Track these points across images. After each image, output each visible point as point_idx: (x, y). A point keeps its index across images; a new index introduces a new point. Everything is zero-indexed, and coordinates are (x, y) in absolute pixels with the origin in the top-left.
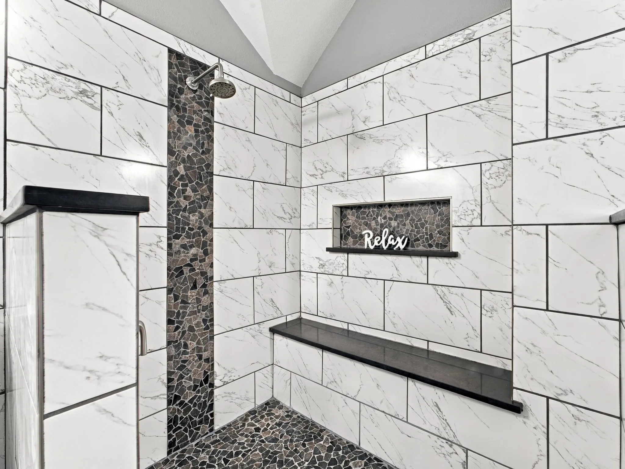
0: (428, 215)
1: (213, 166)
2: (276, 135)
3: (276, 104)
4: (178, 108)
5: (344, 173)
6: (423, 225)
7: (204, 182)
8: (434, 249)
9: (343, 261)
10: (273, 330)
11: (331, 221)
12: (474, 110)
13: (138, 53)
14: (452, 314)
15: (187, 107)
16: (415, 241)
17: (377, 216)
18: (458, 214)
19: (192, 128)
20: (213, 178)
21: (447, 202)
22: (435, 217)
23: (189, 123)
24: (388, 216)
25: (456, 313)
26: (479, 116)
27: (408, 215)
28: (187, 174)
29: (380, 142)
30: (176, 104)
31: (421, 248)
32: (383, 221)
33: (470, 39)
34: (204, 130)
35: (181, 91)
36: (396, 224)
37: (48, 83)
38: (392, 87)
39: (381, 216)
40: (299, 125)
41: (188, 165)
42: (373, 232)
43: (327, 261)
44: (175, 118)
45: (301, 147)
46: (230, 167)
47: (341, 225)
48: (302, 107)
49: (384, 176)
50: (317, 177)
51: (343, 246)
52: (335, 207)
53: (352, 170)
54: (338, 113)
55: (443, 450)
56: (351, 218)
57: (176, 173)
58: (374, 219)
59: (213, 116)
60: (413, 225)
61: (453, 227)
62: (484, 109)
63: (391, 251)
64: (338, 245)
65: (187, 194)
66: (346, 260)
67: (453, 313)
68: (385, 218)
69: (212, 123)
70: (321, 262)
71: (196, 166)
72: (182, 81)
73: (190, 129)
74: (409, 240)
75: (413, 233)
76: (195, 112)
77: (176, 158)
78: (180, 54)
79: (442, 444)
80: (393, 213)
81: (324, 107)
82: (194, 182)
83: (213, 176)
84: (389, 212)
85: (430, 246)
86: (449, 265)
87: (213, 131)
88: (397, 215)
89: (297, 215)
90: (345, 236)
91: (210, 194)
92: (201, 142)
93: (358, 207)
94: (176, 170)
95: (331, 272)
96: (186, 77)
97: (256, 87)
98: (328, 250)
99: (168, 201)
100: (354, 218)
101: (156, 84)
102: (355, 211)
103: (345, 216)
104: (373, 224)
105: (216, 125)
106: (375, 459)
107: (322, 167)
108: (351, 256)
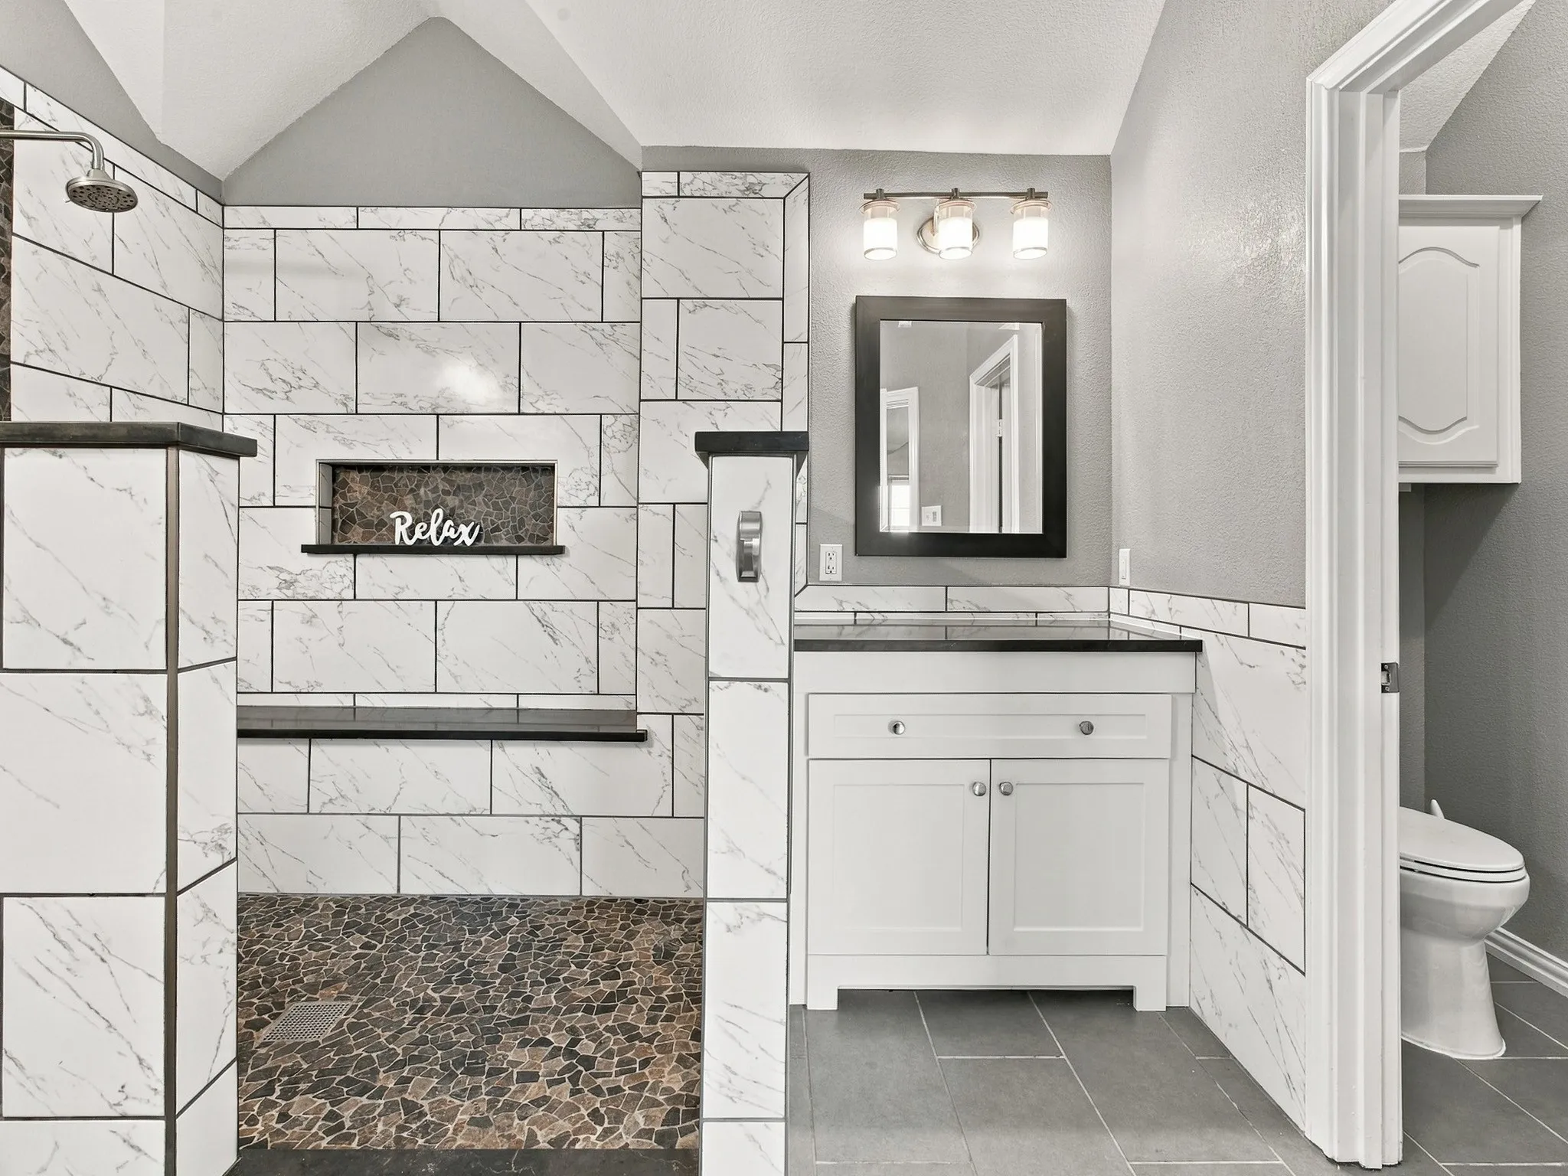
0: (517, 489)
1: (9, 341)
2: (164, 286)
3: (166, 214)
5: (347, 397)
6: (507, 504)
8: (526, 544)
9: (343, 571)
11: (315, 493)
12: (593, 333)
14: (557, 644)
16: (493, 531)
17: (418, 486)
18: (566, 488)
20: (10, 369)
21: (549, 469)
22: (529, 491)
24: (441, 487)
25: (561, 640)
26: (599, 344)
27: (480, 486)
29: (431, 350)
31: (504, 543)
32: (431, 496)
33: (588, 226)
36: (457, 503)
38: (457, 257)
39: (426, 487)
40: (217, 268)
42: (411, 515)
43: (303, 572)
45: (222, 320)
47: (333, 503)
48: (223, 227)
49: (438, 415)
50: (273, 395)
51: (337, 543)
52: (323, 464)
53: (367, 394)
54: (334, 271)
55: (549, 833)
56: (359, 488)
58: (412, 490)
59: (11, 221)
60: (490, 503)
61: (558, 507)
62: (608, 336)
63: (449, 548)
64: (327, 541)
66: (351, 568)
67: (557, 642)
68: (435, 490)
69: (6, 237)
70: (284, 576)
74: (481, 528)
75: (490, 518)
79: (547, 825)
80: (451, 483)
81: (293, 248)
83: (9, 366)
84: (443, 479)
85: (520, 539)
86: (552, 567)
87: (10, 257)
88: (458, 487)
90: (344, 522)
93: (376, 468)
95: (311, 594)
97: (117, 166)
98: (306, 549)
100: (366, 489)
102: (368, 474)
103: (345, 483)
104: (409, 500)
105: (16, 243)
106: (433, 898)
107: (289, 378)
108: (362, 560)
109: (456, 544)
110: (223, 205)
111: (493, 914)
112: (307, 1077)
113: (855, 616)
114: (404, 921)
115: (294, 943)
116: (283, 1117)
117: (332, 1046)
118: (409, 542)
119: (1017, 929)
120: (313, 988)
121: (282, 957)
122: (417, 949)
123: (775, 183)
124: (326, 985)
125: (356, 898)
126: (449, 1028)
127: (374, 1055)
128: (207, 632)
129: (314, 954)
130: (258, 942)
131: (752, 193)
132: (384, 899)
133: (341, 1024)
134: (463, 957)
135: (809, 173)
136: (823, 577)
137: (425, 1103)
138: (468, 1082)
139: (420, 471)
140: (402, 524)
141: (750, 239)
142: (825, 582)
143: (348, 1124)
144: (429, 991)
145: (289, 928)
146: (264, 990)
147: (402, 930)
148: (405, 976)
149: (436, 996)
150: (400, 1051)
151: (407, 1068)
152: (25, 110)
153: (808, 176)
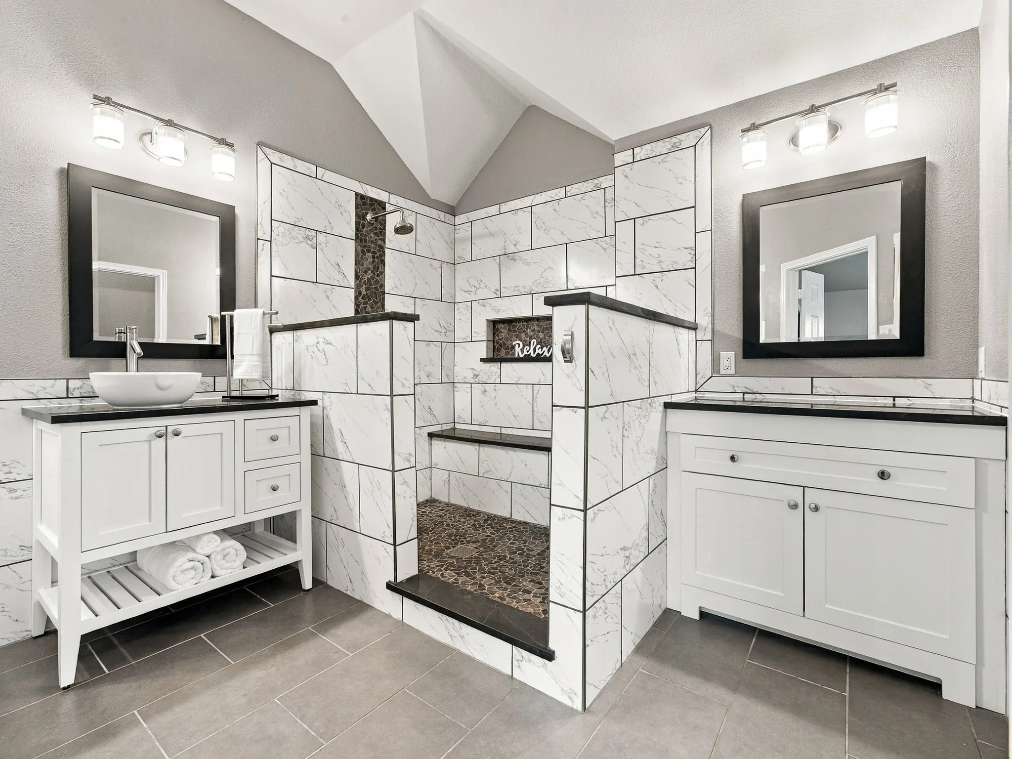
1: (385, 286)
2: (433, 255)
3: (433, 225)
4: (361, 240)
5: (497, 290)
7: (378, 299)
9: (496, 370)
10: (431, 435)
11: (485, 334)
12: (601, 243)
13: (337, 201)
15: (367, 238)
17: (527, 329)
19: (370, 255)
23: (369, 251)
26: (605, 249)
28: (367, 294)
29: (529, 264)
30: (360, 237)
32: (532, 334)
33: (598, 188)
34: (379, 256)
35: (363, 226)
37: (290, 233)
38: (539, 218)
39: (530, 329)
40: (453, 243)
41: (367, 286)
42: (523, 343)
43: (481, 371)
44: (360, 249)
45: (454, 264)
46: (397, 287)
47: (494, 339)
48: (455, 226)
49: (532, 294)
50: (471, 293)
51: (495, 357)
52: (488, 321)
53: (504, 287)
54: (492, 235)
56: (504, 331)
57: (360, 293)
58: (524, 331)
59: (385, 243)
62: (608, 244)
63: (539, 359)
64: (490, 356)
65: (367, 310)
66: (499, 369)
68: (533, 330)
69: (384, 249)
70: (475, 373)
71: (373, 287)
72: (364, 217)
76: (372, 242)
77: (360, 282)
78: (363, 196)
80: (540, 326)
81: (478, 228)
82: (371, 300)
83: (385, 295)
84: (537, 325)
87: (385, 256)
88: (544, 328)
89: (451, 328)
90: (498, 348)
92: (377, 266)
93: (510, 322)
94: (360, 291)
95: (484, 381)
96: (367, 214)
97: (417, 213)
98: (482, 360)
100: (506, 331)
101: (347, 223)
102: (507, 324)
103: (498, 329)
104: (523, 335)
105: (387, 251)
106: (524, 522)
107: (476, 284)
108: (504, 365)
109: (542, 357)
110: (455, 216)
111: (546, 534)
112: (454, 566)
113: (744, 396)
114: (509, 528)
115: (468, 526)
116: (443, 574)
117: (466, 561)
118: (522, 356)
119: (827, 606)
120: (468, 542)
121: (463, 529)
122: (510, 539)
123: (688, 139)
124: (473, 542)
125: (495, 516)
126: (508, 567)
127: (478, 567)
128: (403, 384)
129: (473, 531)
130: (457, 522)
131: (676, 149)
132: (505, 519)
133: (472, 555)
134: (525, 546)
135: (711, 126)
136: (722, 372)
137: (487, 587)
138: (504, 585)
139: (527, 322)
140: (519, 347)
141: (674, 176)
142: (724, 375)
143: (460, 583)
144: (507, 554)
145: (468, 520)
146: (453, 538)
147: (507, 531)
148: (501, 547)
149: (508, 556)
150: (487, 569)
151: (486, 574)
152: (389, 203)
153: (711, 127)
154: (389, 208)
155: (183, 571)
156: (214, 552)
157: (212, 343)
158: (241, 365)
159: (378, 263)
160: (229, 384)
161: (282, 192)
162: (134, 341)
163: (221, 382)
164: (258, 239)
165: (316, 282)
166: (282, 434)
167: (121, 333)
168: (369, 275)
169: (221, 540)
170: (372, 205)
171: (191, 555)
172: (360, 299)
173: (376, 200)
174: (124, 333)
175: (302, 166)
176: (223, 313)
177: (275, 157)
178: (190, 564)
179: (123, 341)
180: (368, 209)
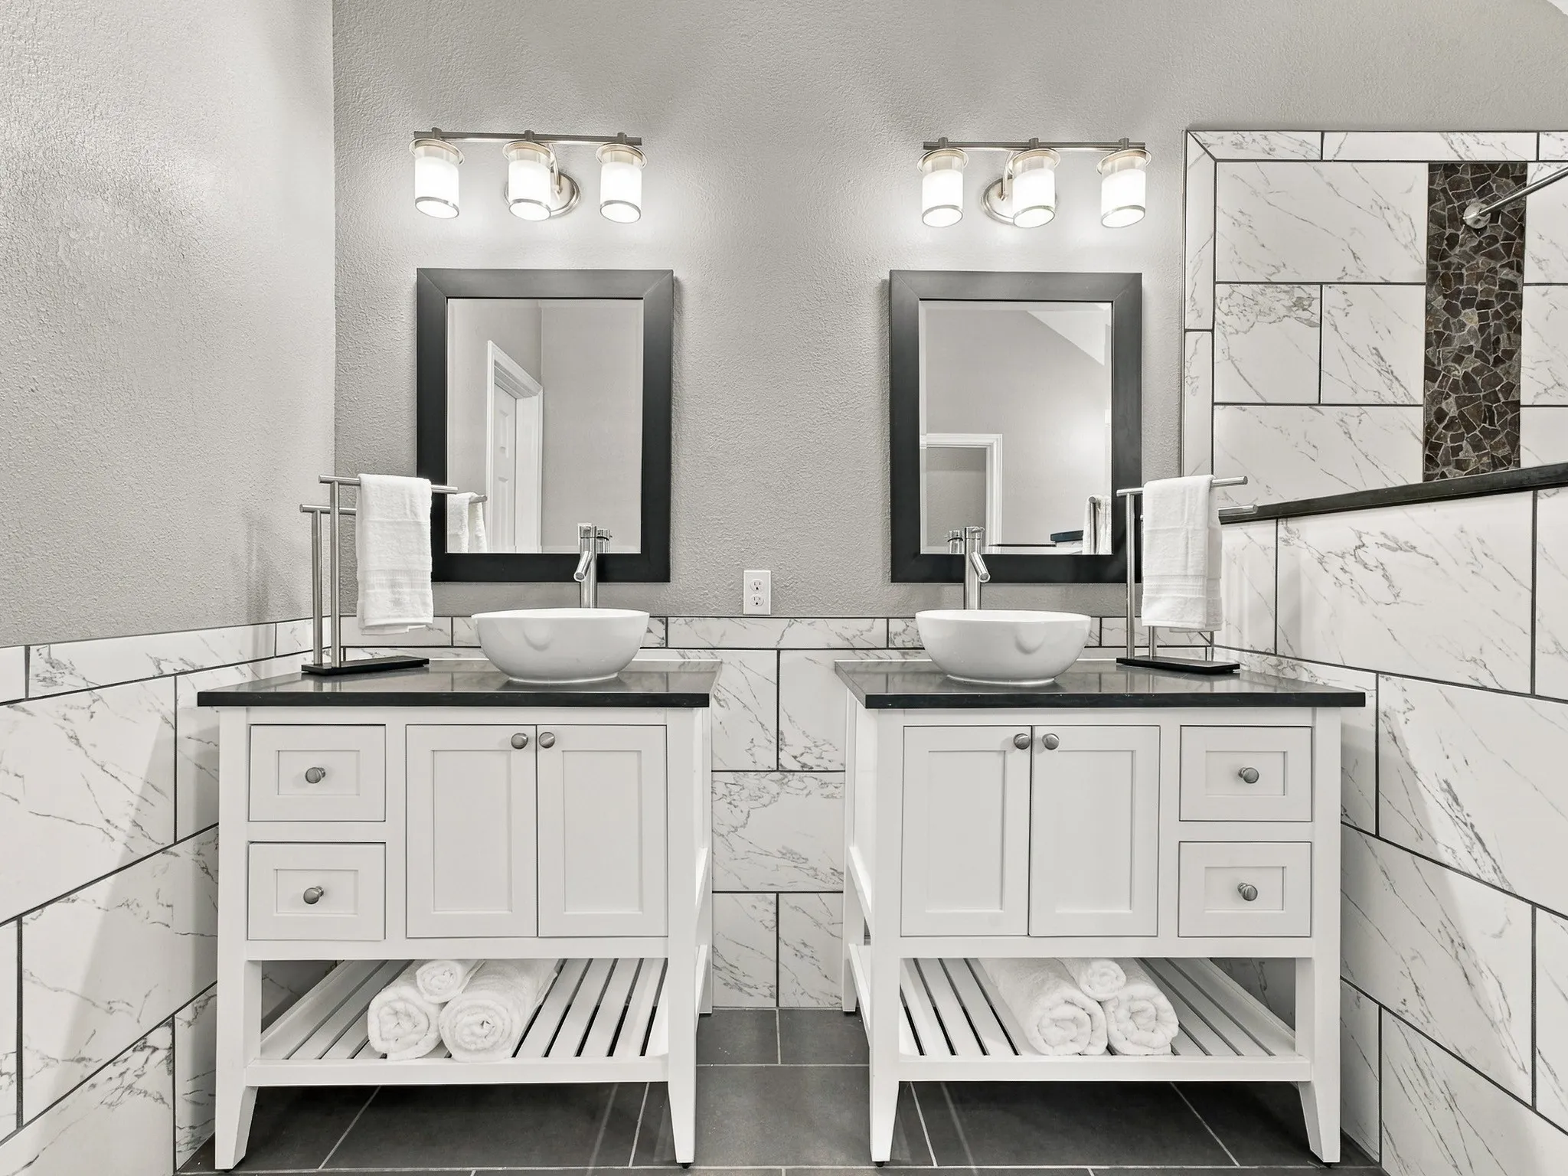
4: (1446, 280)
7: (1497, 425)
13: (1378, 199)
15: (1465, 270)
19: (1474, 312)
23: (1467, 304)
28: (1461, 414)
30: (1443, 271)
34: (1500, 311)
35: (1453, 241)
37: (1255, 304)
41: (1464, 394)
44: (1440, 302)
46: (1560, 383)
57: (1440, 415)
65: (1462, 455)
71: (1481, 394)
72: (1454, 219)
73: (1471, 318)
76: (1480, 277)
77: (1440, 386)
78: (1452, 164)
82: (1476, 429)
91: (1513, 451)
92: (1493, 339)
94: (1440, 410)
96: (1463, 209)
99: (1424, 473)
101: (1405, 246)
154: (1535, 174)
155: (1056, 1022)
156: (1113, 999)
157: (1095, 551)
158: (1160, 598)
159: (1498, 329)
160: (1131, 631)
161: (1238, 216)
162: (976, 554)
163: (1115, 630)
164: (1186, 331)
165: (1319, 404)
166: (1268, 768)
167: (956, 539)
168: (1471, 363)
169: (1127, 979)
170: (1476, 182)
171: (1068, 992)
172: (1440, 429)
173: (1492, 166)
174: (961, 539)
175: (1285, 144)
176: (1119, 492)
177: (1222, 144)
178: (1069, 1011)
179: (958, 553)
180: (1469, 195)
